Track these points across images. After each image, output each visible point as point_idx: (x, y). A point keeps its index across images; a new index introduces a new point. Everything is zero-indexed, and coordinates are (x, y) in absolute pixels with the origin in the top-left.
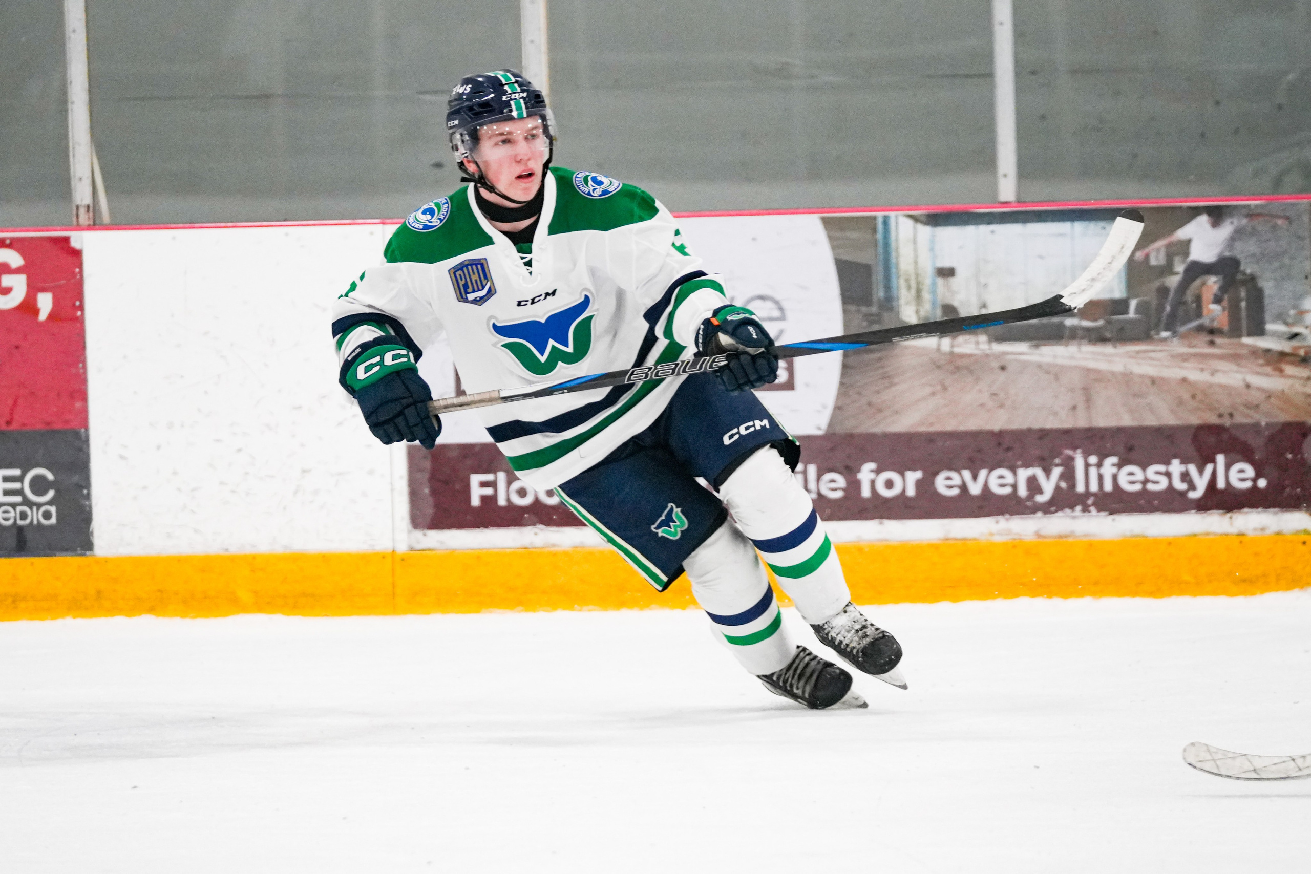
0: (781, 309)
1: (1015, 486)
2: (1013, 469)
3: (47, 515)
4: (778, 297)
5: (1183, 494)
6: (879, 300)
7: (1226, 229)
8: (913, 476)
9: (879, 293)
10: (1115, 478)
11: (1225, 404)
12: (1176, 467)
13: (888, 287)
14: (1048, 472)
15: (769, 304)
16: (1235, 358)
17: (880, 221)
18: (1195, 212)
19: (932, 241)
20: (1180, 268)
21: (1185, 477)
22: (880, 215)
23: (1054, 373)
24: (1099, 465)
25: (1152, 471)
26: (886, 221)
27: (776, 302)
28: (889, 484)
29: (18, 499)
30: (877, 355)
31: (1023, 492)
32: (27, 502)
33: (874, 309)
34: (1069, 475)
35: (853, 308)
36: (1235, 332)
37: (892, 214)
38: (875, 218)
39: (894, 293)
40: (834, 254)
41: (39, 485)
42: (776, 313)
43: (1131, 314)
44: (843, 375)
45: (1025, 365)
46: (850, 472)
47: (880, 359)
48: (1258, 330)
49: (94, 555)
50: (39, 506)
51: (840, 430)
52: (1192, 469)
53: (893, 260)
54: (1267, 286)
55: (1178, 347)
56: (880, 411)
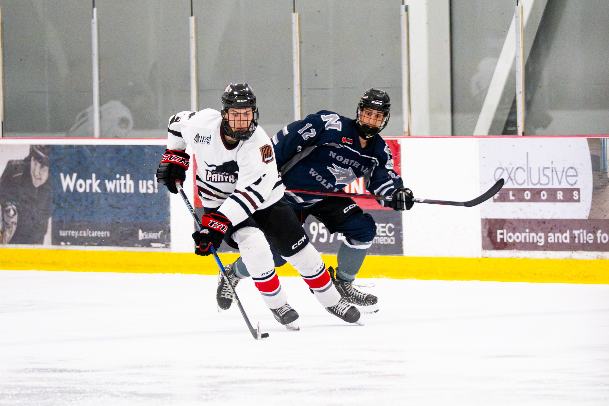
0: (576, 172)
3: (392, 241)
4: (576, 168)
6: (602, 169)
9: (602, 168)
13: (604, 165)
15: (573, 170)
17: (602, 140)
22: (602, 138)
26: (604, 140)
27: (575, 170)
29: (384, 234)
30: (601, 190)
32: (387, 236)
33: (601, 173)
35: (595, 172)
37: (606, 138)
38: (601, 139)
39: (606, 168)
40: (590, 152)
41: (390, 230)
42: (575, 174)
44: (593, 198)
46: (595, 233)
47: (602, 191)
49: (403, 256)
50: (390, 237)
51: (592, 218)
53: (606, 155)
56: (603, 211)
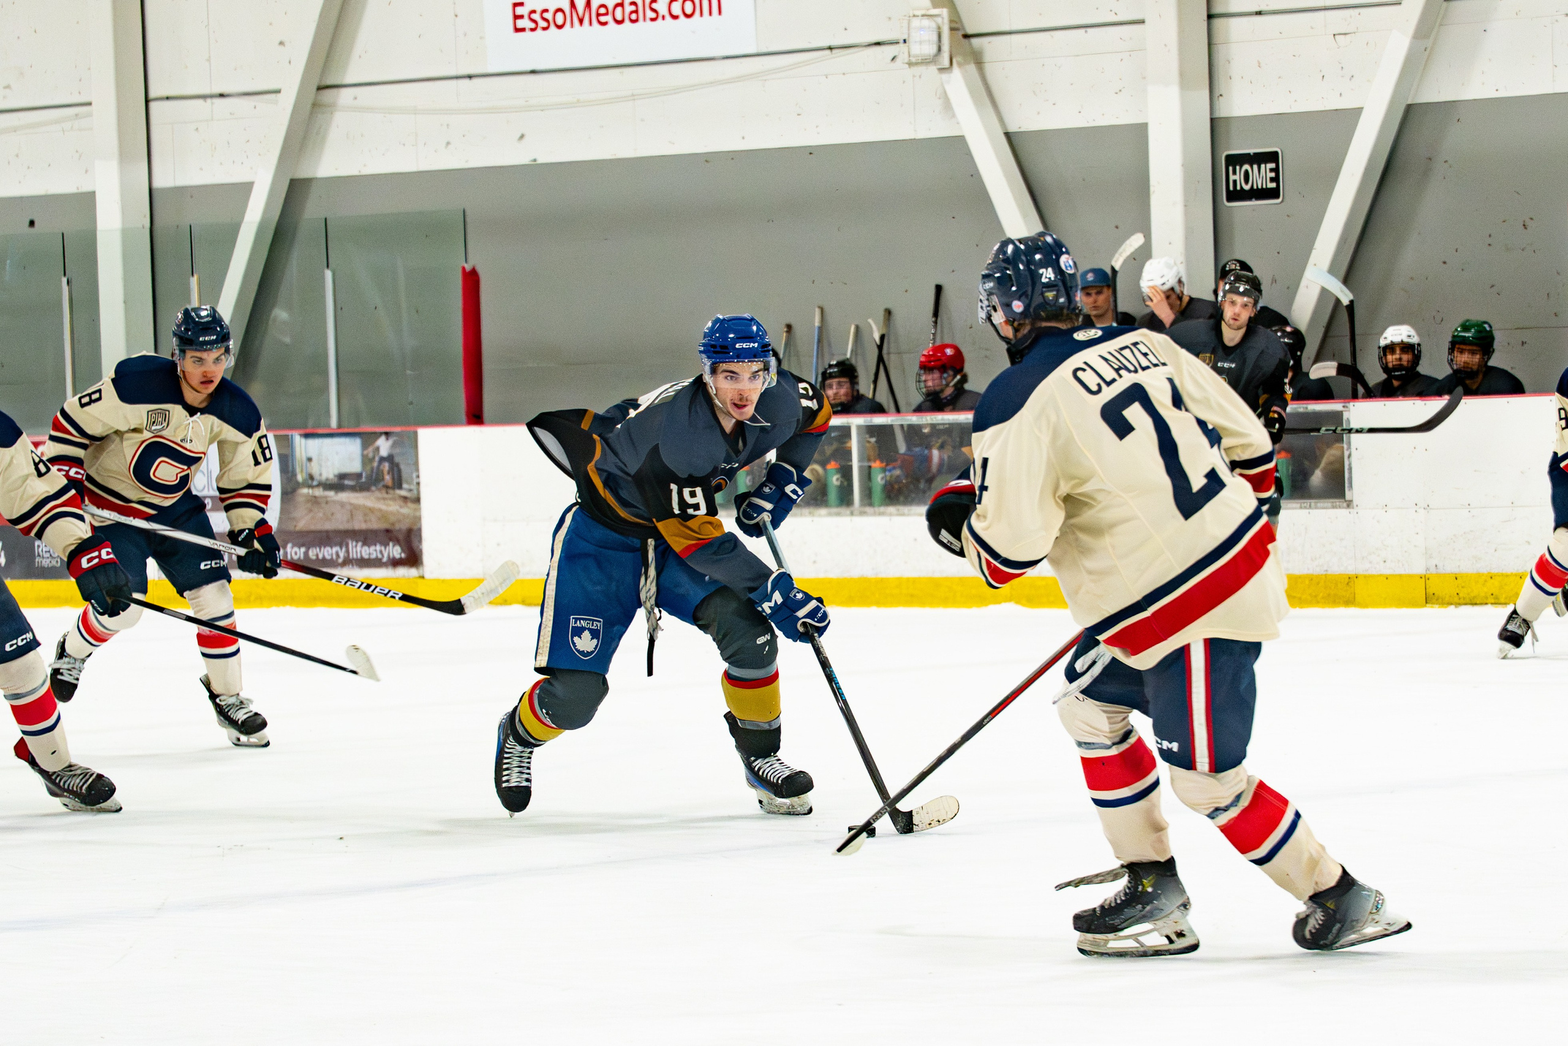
1: (332, 555)
2: (332, 548)
5: (381, 559)
7: (390, 442)
8: (303, 550)
10: (361, 552)
11: (392, 519)
12: (378, 547)
14: (341, 549)
16: (394, 499)
18: (381, 434)
19: (306, 444)
20: (377, 459)
21: (381, 552)
23: (342, 505)
24: (356, 546)
25: (372, 548)
26: (292, 435)
28: (296, 554)
31: (334, 557)
33: (289, 475)
34: (347, 551)
36: (393, 488)
43: (364, 480)
44: (282, 504)
45: (334, 502)
47: (292, 497)
48: (400, 487)
52: (383, 548)
53: (295, 454)
54: (402, 467)
55: (378, 494)
56: (293, 521)
